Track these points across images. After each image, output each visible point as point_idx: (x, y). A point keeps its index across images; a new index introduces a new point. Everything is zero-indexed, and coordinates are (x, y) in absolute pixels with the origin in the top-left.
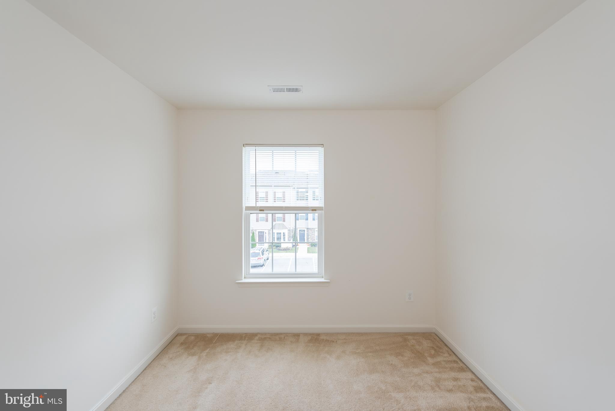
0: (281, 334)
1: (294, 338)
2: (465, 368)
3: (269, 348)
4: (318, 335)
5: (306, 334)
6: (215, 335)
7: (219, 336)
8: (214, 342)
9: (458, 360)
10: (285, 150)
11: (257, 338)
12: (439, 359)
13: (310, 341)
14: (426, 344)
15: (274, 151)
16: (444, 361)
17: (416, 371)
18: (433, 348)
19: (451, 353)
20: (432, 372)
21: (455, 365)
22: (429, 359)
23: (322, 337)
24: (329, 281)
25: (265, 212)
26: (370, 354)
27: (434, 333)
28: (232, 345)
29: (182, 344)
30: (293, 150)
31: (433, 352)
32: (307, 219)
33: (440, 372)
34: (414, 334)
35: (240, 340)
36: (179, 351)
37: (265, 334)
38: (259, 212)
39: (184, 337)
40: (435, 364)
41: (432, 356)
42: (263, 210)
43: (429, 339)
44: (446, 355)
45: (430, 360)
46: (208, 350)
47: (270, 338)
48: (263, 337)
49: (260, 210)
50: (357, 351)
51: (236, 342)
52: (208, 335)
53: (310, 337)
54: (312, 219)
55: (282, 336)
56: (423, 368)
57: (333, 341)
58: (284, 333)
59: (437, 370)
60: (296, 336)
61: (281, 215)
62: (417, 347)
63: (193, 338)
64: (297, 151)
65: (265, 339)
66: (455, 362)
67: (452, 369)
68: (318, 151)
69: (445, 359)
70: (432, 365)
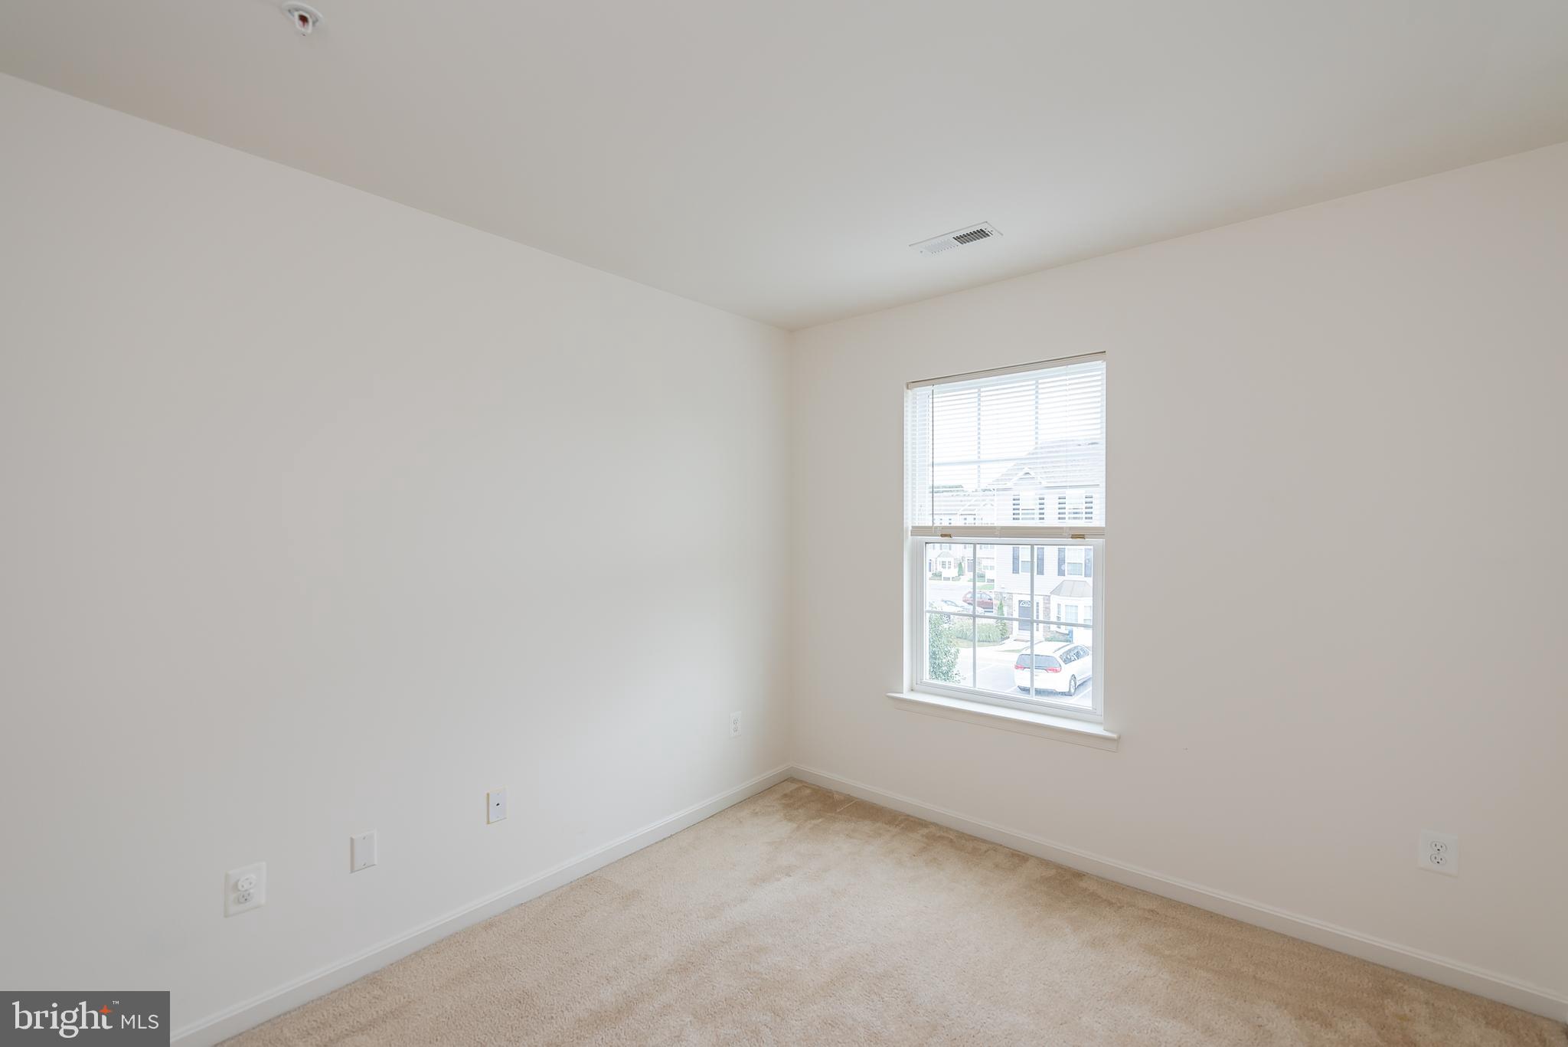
0: (984, 841)
1: (1009, 861)
3: (936, 859)
4: (1079, 875)
5: (1045, 863)
6: (849, 799)
7: (855, 803)
8: (838, 811)
11: (925, 831)
13: (1047, 881)
15: (983, 389)
24: (1115, 736)
25: (956, 539)
28: (867, 826)
29: (785, 796)
35: (886, 824)
36: (773, 806)
37: (948, 829)
38: (940, 539)
39: (794, 786)
42: (952, 536)
46: (820, 820)
47: (951, 841)
48: (938, 834)
49: (942, 536)
51: (879, 824)
52: (836, 796)
53: (1053, 872)
55: (983, 847)
58: (992, 843)
60: (1018, 858)
63: (808, 791)
64: (1040, 381)
65: (941, 838)
68: (1100, 373)
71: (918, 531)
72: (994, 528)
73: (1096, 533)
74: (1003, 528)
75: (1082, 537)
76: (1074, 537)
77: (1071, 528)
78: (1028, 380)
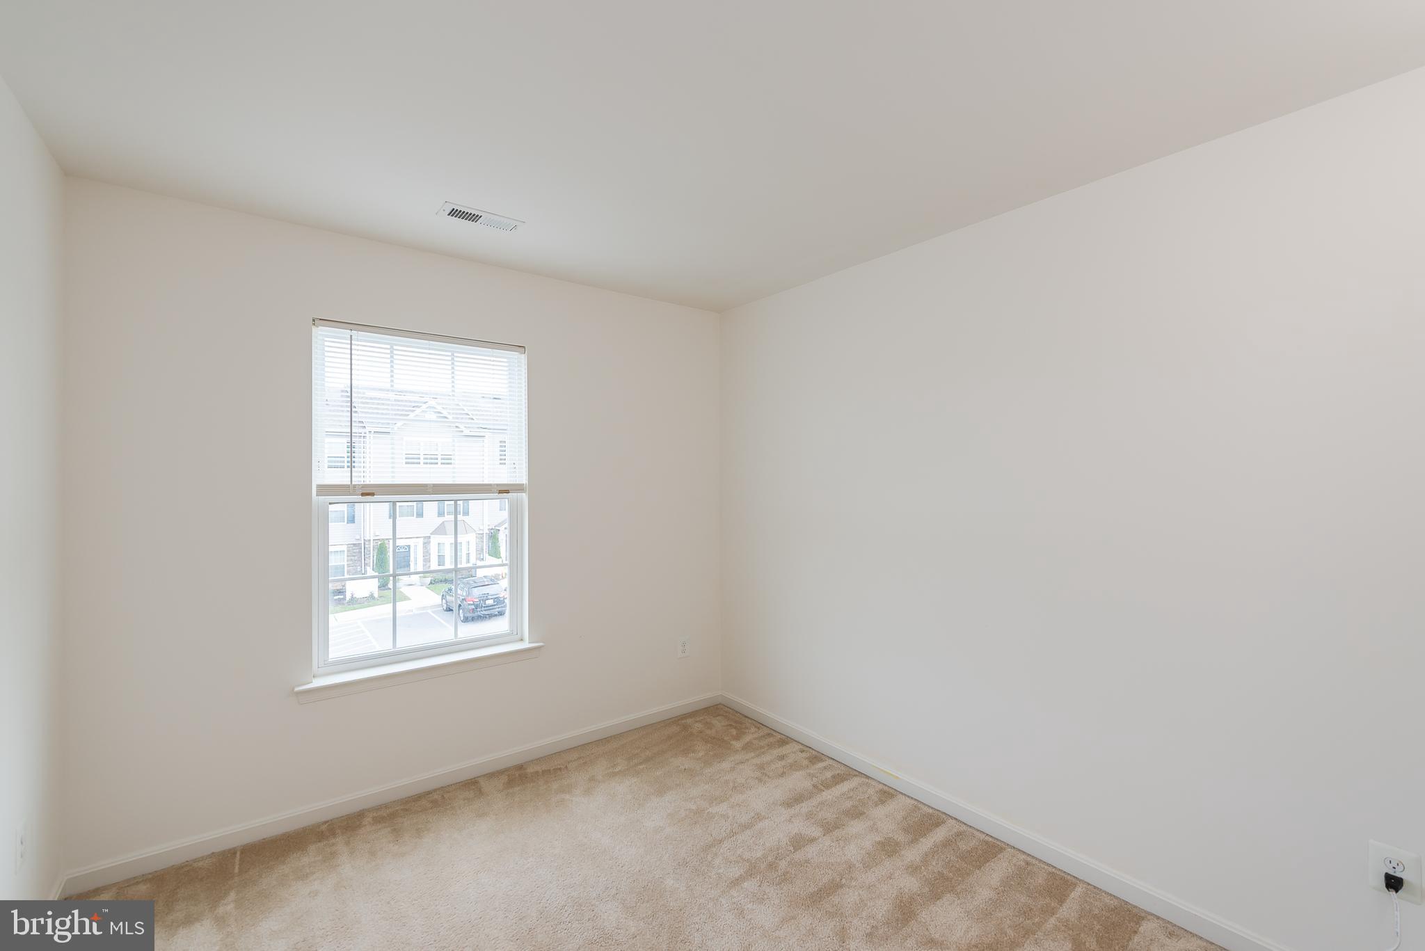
0: (435, 790)
1: (468, 790)
2: (785, 740)
3: (417, 830)
4: (520, 767)
5: (491, 775)
7: (242, 853)
8: (236, 873)
9: (772, 732)
10: (433, 349)
12: (747, 738)
13: (510, 783)
14: (719, 723)
15: (395, 347)
16: (755, 739)
17: (726, 765)
18: (731, 725)
19: (759, 725)
20: (748, 760)
21: (771, 740)
22: (733, 743)
23: (530, 770)
24: (541, 644)
25: (376, 498)
26: (641, 767)
27: (720, 704)
28: (305, 859)
30: (449, 351)
31: (734, 732)
32: (420, 515)
33: (758, 756)
34: (693, 714)
37: (386, 806)
38: (360, 498)
40: (747, 747)
41: (737, 738)
42: (373, 494)
43: (719, 715)
44: (753, 730)
45: (737, 745)
46: (235, 892)
47: (404, 811)
48: (383, 815)
49: (363, 494)
50: (617, 770)
51: (312, 848)
53: (504, 778)
54: (437, 512)
55: (436, 796)
56: (733, 758)
57: (560, 769)
59: (753, 754)
60: (470, 785)
61: (344, 507)
62: (708, 732)
65: (393, 815)
66: (769, 735)
67: (770, 746)
68: (505, 360)
69: (755, 736)
70: (742, 749)
71: (325, 490)
72: (425, 485)
73: (519, 488)
74: (435, 485)
75: (507, 492)
76: (500, 492)
77: (498, 485)
78: (446, 351)
